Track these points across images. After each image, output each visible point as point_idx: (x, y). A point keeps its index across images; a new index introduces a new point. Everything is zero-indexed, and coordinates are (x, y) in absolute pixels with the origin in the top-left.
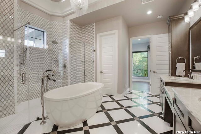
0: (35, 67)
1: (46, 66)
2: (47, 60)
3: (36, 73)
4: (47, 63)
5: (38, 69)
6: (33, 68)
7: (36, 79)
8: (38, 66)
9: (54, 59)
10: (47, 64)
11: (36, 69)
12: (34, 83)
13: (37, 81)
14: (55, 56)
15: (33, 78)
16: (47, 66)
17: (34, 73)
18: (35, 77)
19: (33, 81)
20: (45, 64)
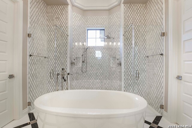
0: (94, 65)
1: (104, 64)
2: (106, 57)
3: (95, 70)
4: (106, 60)
5: (97, 67)
6: (92, 65)
7: (95, 76)
8: (97, 64)
9: (112, 56)
10: (105, 62)
11: (95, 67)
12: (93, 79)
13: (96, 77)
14: (113, 52)
15: (92, 74)
16: (106, 64)
17: (93, 70)
18: (94, 74)
19: (92, 77)
20: (103, 62)
